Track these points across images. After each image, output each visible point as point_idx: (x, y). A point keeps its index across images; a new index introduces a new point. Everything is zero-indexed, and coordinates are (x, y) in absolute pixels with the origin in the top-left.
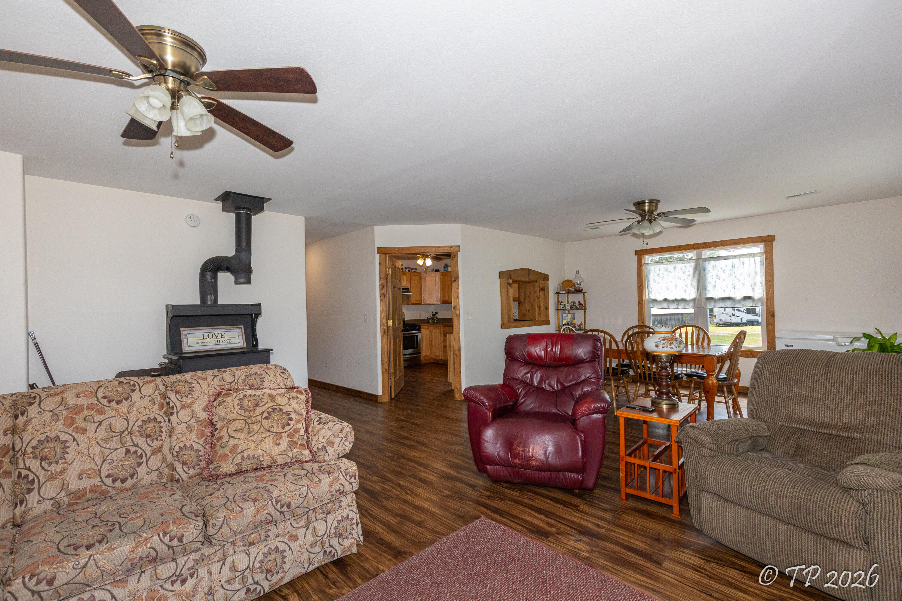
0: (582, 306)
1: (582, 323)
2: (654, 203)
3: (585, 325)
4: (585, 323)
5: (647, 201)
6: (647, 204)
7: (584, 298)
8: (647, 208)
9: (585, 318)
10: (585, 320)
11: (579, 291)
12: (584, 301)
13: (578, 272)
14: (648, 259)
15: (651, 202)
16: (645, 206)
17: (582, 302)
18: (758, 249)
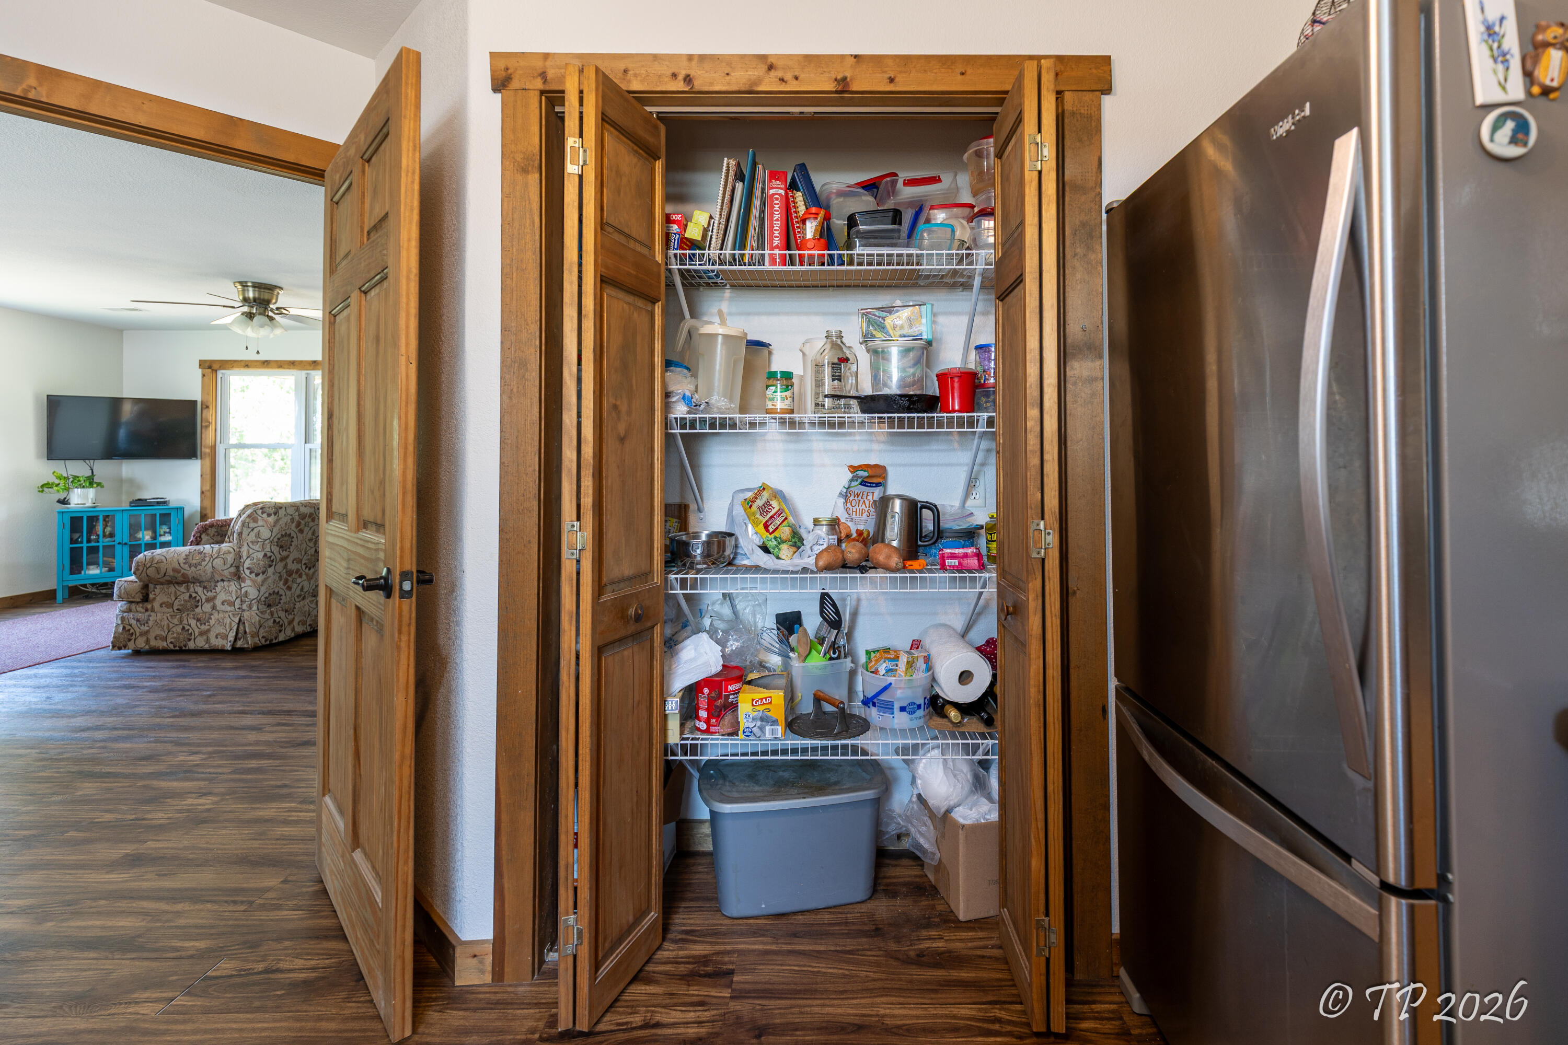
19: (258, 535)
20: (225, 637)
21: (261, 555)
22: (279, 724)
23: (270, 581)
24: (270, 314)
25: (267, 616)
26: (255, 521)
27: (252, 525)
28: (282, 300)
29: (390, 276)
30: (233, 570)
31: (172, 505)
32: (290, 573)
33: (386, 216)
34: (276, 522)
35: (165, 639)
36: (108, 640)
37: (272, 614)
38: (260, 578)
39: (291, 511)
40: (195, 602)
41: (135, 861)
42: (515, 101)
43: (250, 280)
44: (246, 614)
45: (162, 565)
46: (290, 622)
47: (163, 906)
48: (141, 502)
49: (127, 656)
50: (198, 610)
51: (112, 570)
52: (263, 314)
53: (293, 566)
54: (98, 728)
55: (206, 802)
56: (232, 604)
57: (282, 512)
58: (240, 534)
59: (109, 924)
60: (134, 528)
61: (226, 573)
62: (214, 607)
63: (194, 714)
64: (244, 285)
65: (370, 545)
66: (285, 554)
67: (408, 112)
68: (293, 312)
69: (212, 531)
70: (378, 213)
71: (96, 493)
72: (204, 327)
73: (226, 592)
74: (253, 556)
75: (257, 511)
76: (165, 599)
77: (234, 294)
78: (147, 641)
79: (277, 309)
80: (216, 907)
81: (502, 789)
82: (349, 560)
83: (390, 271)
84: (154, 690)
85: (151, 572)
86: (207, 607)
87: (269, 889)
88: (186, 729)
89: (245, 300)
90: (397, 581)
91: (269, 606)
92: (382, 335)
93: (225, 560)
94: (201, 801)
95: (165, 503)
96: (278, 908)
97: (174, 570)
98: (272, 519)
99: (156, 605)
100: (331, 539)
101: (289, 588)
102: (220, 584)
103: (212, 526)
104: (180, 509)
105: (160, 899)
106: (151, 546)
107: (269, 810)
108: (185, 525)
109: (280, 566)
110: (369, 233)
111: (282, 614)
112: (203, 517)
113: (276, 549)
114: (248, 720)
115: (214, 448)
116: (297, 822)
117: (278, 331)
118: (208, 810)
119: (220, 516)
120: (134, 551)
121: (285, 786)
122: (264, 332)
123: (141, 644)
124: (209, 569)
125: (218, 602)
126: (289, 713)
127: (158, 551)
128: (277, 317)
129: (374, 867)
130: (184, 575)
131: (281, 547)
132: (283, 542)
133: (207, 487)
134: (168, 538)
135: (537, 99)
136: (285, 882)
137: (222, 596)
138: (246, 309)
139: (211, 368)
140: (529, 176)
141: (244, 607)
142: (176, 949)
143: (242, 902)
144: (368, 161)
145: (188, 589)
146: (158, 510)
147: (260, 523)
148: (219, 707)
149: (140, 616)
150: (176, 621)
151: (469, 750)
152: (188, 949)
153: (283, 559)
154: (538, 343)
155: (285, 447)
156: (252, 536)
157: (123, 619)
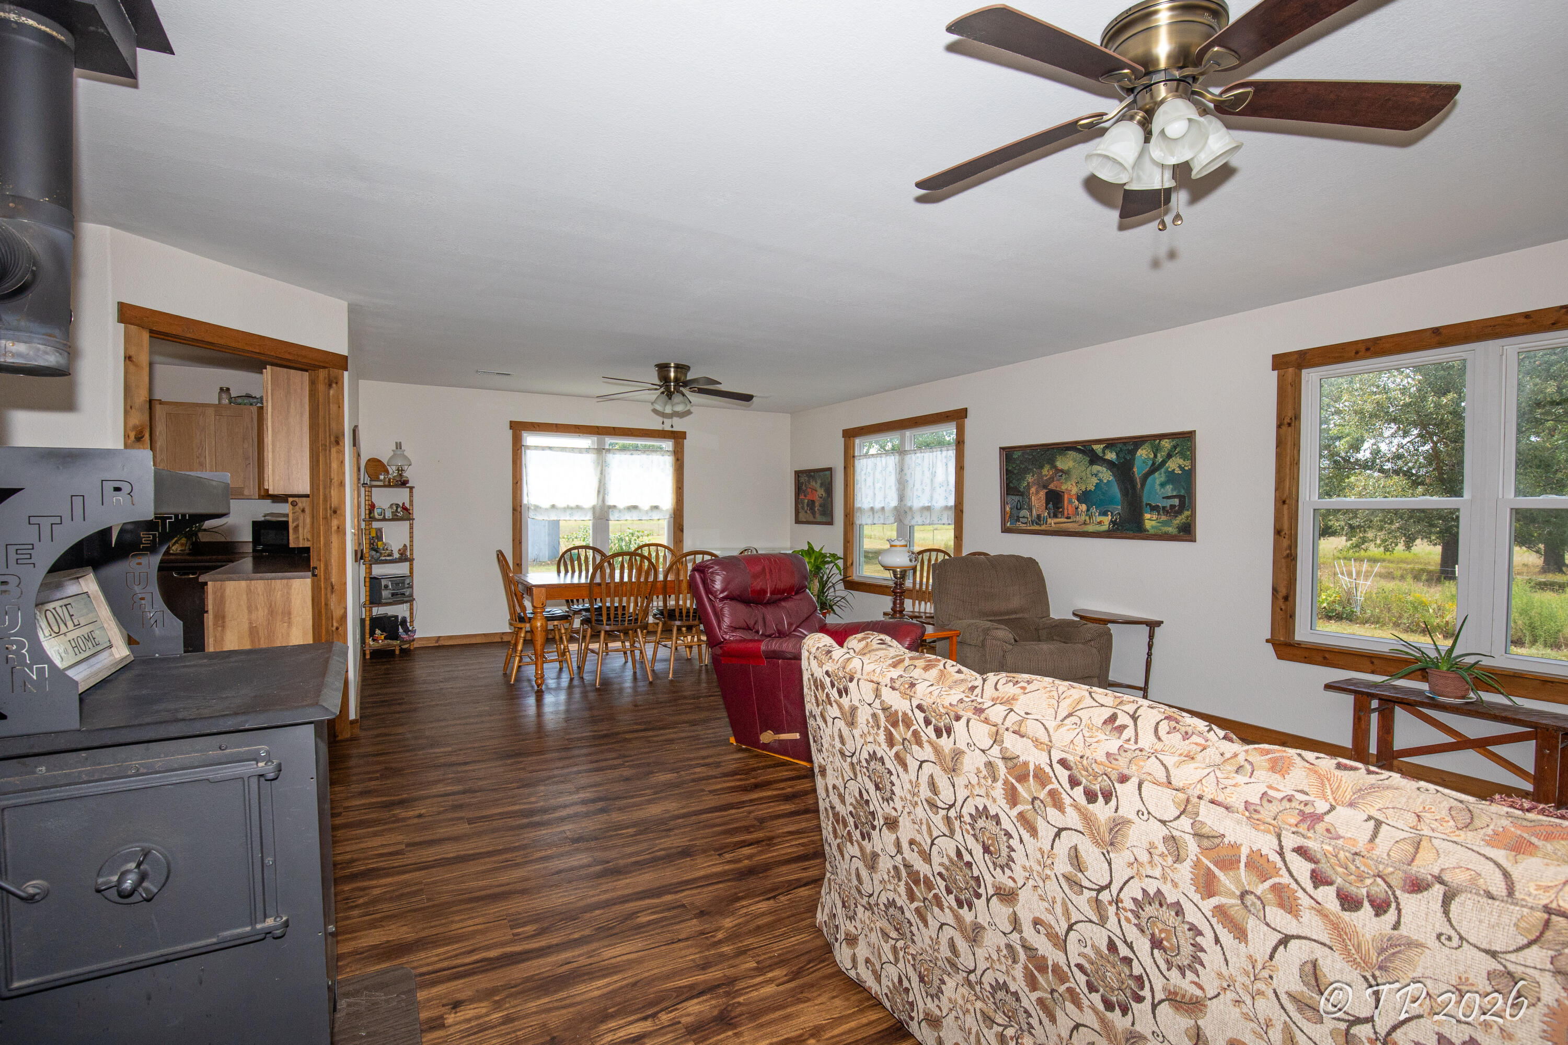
0: (404, 513)
1: (405, 546)
2: (682, 368)
3: (411, 550)
4: (411, 546)
5: (672, 365)
6: (672, 370)
7: (411, 496)
8: (672, 375)
9: (411, 537)
10: (411, 541)
11: (403, 483)
12: (411, 502)
13: (399, 446)
14: (530, 439)
15: (678, 367)
16: (670, 371)
17: (407, 505)
18: (668, 445)
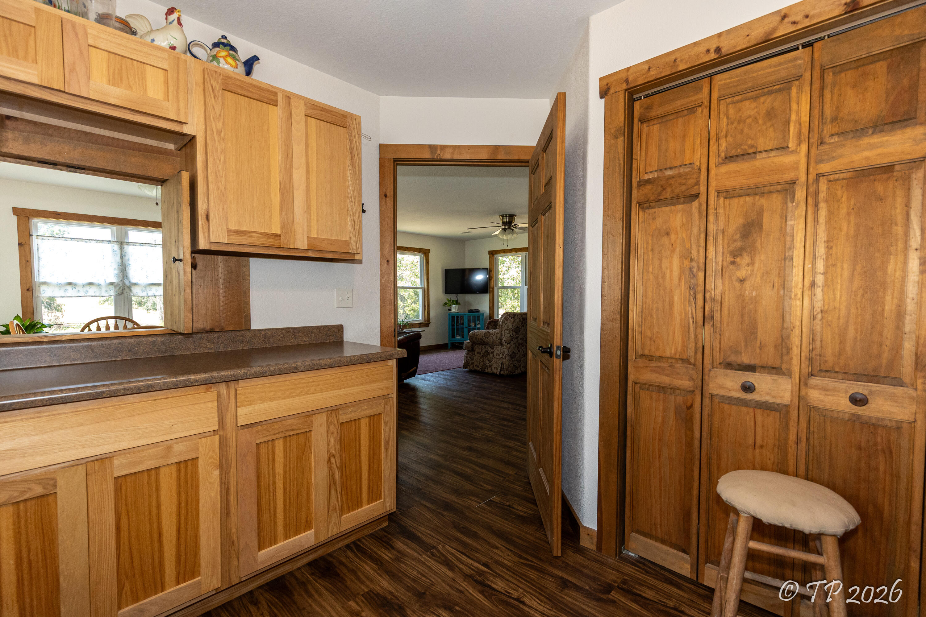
19: (508, 327)
20: (497, 369)
21: (509, 335)
22: (515, 409)
23: (512, 347)
24: (512, 228)
25: (511, 362)
26: (507, 320)
27: (506, 322)
28: (516, 221)
29: (552, 206)
30: (499, 341)
31: (481, 312)
32: (519, 344)
33: (551, 177)
34: (514, 321)
35: (478, 367)
36: (462, 364)
37: (513, 361)
38: (509, 345)
39: (519, 316)
40: (487, 353)
41: (470, 449)
42: (612, 100)
43: (504, 214)
44: (504, 360)
45: (477, 337)
46: (520, 366)
47: (478, 468)
48: (471, 311)
49: (467, 372)
50: (488, 356)
51: (463, 337)
52: (510, 228)
53: (520, 341)
54: (460, 397)
55: (491, 434)
56: (499, 355)
57: (516, 317)
58: (502, 326)
59: (463, 469)
60: (469, 321)
61: (497, 342)
62: (493, 356)
63: (487, 399)
64: (502, 216)
65: (545, 333)
66: (517, 335)
67: (560, 125)
68: (520, 225)
69: (492, 324)
70: (548, 176)
71: (458, 307)
72: (489, 236)
73: (497, 350)
74: (506, 336)
75: (509, 316)
76: (478, 351)
77: (499, 221)
78: (473, 367)
79: (515, 225)
80: (493, 475)
81: (601, 458)
82: (537, 339)
83: (553, 204)
84: (475, 387)
85: (474, 339)
86: (491, 355)
87: (510, 475)
88: (485, 404)
89: (503, 223)
90: (555, 350)
91: (512, 358)
92: (549, 235)
93: (497, 336)
94: (489, 433)
95: (478, 311)
96: (513, 483)
97: (481, 339)
98: (513, 320)
99: (476, 352)
100: (531, 329)
101: (519, 351)
102: (495, 346)
103: (492, 321)
104: (483, 314)
105: (477, 465)
106: (474, 329)
107: (511, 444)
108: (484, 320)
109: (516, 340)
110: (545, 187)
111: (516, 362)
112: (490, 318)
113: (514, 333)
114: (504, 405)
115: (493, 288)
116: (521, 452)
117: (515, 235)
118: (491, 437)
119: (496, 318)
120: (469, 331)
121: (517, 435)
122: (510, 236)
123: (471, 367)
124: (492, 340)
125: (495, 354)
126: (519, 405)
127: (476, 331)
128: (514, 229)
129: (547, 477)
130: (484, 342)
131: (516, 332)
132: (517, 330)
133: (491, 305)
134: (479, 326)
135: (623, 95)
136: (516, 474)
137: (496, 352)
138: (503, 227)
139: (493, 254)
140: (618, 140)
141: (503, 357)
142: (481, 486)
143: (502, 477)
144: (545, 152)
145: (485, 347)
146: (476, 314)
147: (509, 321)
148: (495, 397)
149: (471, 356)
150: (482, 360)
151: (586, 436)
152: (485, 487)
153: (517, 338)
154: (621, 231)
155: (519, 287)
156: (506, 327)
157: (466, 357)
